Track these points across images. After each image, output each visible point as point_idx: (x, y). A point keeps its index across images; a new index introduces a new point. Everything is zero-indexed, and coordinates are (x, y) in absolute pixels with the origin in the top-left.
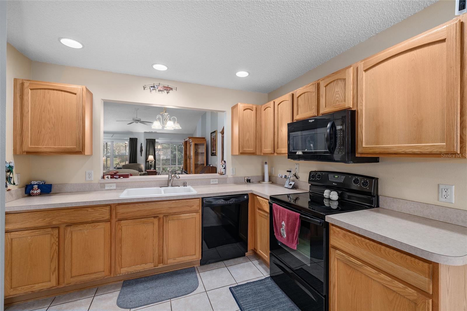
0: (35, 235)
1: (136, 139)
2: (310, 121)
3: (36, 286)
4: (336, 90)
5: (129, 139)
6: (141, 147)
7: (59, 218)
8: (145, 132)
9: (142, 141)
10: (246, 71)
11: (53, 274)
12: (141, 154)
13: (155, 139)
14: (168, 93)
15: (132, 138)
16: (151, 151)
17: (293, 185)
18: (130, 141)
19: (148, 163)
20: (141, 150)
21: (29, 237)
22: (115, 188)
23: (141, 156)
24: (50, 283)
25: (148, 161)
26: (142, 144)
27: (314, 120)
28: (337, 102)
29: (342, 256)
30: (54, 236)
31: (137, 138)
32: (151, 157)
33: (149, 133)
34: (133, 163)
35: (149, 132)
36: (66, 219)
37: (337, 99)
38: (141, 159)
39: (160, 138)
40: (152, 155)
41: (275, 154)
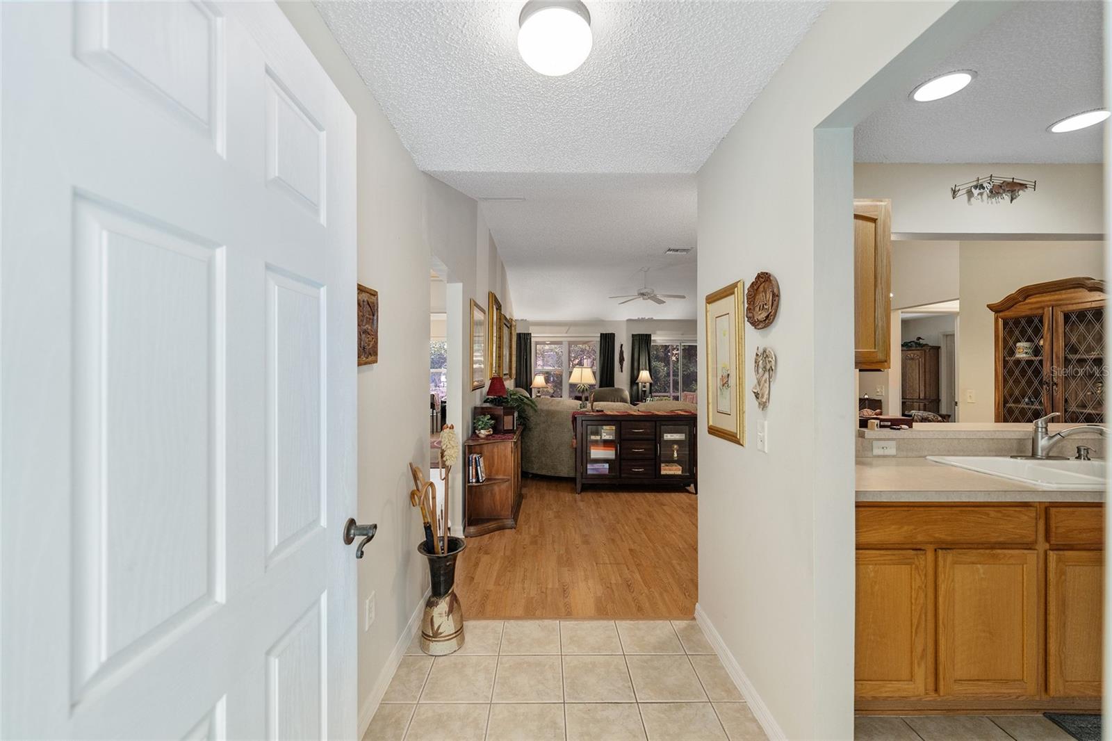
0: (885, 564)
1: (613, 336)
3: (889, 687)
5: (599, 335)
6: (621, 353)
7: (929, 527)
8: (629, 321)
9: (623, 341)
11: (919, 665)
12: (622, 368)
13: (650, 335)
14: (1012, 198)
15: (606, 334)
16: (644, 360)
18: (601, 339)
19: (635, 387)
20: (622, 360)
21: (871, 566)
22: (893, 451)
23: (622, 371)
24: (913, 686)
25: (638, 384)
26: (622, 345)
30: (920, 571)
31: (614, 334)
32: (644, 375)
33: (638, 320)
34: (607, 387)
35: (636, 318)
36: (941, 533)
38: (622, 379)
39: (658, 332)
40: (646, 370)
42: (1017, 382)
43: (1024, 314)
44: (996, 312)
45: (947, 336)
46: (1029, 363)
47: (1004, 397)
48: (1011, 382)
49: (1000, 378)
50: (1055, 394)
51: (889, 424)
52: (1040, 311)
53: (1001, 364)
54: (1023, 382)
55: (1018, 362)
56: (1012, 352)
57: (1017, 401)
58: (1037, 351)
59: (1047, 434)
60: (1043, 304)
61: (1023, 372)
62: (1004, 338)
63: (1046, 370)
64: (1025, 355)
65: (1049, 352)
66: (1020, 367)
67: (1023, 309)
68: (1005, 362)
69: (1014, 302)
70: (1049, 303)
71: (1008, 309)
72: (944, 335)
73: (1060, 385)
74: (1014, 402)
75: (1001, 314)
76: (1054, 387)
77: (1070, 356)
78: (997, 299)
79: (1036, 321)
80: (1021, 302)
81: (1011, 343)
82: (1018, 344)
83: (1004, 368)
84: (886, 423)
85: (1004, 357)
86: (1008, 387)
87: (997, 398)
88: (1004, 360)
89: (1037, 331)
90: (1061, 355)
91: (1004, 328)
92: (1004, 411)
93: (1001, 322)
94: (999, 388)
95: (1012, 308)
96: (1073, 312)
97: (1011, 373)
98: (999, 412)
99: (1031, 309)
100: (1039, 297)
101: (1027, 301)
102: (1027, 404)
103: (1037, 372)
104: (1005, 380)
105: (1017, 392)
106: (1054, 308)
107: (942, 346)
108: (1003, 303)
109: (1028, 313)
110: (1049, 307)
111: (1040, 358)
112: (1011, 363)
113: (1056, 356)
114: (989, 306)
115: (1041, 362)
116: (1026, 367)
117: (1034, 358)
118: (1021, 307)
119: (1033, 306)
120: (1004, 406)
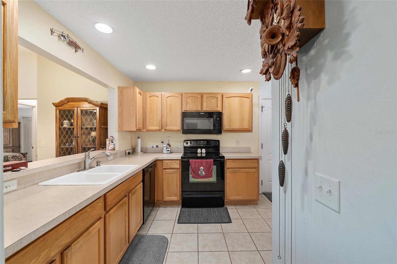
2: (201, 113)
4: (213, 101)
10: (155, 66)
14: (76, 51)
17: (170, 150)
27: (204, 113)
28: (213, 107)
29: (232, 170)
37: (213, 105)
41: (163, 130)
42: (64, 137)
43: (67, 109)
44: (56, 106)
45: (24, 118)
46: (69, 129)
47: (60, 143)
48: (62, 137)
49: (58, 135)
50: (78, 141)
51: (11, 168)
52: (73, 108)
53: (58, 129)
54: (67, 137)
55: (65, 128)
56: (62, 124)
57: (65, 144)
58: (72, 124)
59: (89, 158)
60: (74, 106)
61: (67, 133)
62: (59, 118)
63: (75, 132)
64: (67, 126)
65: (76, 124)
66: (66, 130)
67: (66, 107)
68: (60, 129)
69: (63, 103)
70: (76, 106)
71: (61, 106)
72: (22, 117)
73: (80, 137)
74: (63, 145)
75: (58, 108)
76: (78, 138)
77: (83, 127)
78: (57, 101)
79: (72, 112)
80: (66, 104)
81: (62, 120)
82: (65, 121)
83: (59, 131)
84: (8, 168)
85: (59, 126)
86: (61, 139)
87: (57, 144)
88: (59, 127)
89: (72, 116)
90: (80, 126)
91: (59, 114)
92: (59, 149)
93: (58, 111)
94: (57, 140)
95: (63, 106)
96: (84, 110)
97: (62, 133)
98: (57, 150)
99: (70, 107)
100: (72, 103)
101: (68, 104)
102: (68, 145)
103: (72, 133)
104: (60, 137)
105: (65, 141)
106: (78, 108)
107: (21, 122)
108: (59, 103)
109: (69, 108)
110: (76, 107)
111: (73, 127)
112: (62, 129)
113: (79, 126)
114: (53, 104)
115: (73, 128)
116: (68, 131)
117: (71, 127)
118: (66, 106)
119: (71, 106)
120: (60, 147)
